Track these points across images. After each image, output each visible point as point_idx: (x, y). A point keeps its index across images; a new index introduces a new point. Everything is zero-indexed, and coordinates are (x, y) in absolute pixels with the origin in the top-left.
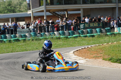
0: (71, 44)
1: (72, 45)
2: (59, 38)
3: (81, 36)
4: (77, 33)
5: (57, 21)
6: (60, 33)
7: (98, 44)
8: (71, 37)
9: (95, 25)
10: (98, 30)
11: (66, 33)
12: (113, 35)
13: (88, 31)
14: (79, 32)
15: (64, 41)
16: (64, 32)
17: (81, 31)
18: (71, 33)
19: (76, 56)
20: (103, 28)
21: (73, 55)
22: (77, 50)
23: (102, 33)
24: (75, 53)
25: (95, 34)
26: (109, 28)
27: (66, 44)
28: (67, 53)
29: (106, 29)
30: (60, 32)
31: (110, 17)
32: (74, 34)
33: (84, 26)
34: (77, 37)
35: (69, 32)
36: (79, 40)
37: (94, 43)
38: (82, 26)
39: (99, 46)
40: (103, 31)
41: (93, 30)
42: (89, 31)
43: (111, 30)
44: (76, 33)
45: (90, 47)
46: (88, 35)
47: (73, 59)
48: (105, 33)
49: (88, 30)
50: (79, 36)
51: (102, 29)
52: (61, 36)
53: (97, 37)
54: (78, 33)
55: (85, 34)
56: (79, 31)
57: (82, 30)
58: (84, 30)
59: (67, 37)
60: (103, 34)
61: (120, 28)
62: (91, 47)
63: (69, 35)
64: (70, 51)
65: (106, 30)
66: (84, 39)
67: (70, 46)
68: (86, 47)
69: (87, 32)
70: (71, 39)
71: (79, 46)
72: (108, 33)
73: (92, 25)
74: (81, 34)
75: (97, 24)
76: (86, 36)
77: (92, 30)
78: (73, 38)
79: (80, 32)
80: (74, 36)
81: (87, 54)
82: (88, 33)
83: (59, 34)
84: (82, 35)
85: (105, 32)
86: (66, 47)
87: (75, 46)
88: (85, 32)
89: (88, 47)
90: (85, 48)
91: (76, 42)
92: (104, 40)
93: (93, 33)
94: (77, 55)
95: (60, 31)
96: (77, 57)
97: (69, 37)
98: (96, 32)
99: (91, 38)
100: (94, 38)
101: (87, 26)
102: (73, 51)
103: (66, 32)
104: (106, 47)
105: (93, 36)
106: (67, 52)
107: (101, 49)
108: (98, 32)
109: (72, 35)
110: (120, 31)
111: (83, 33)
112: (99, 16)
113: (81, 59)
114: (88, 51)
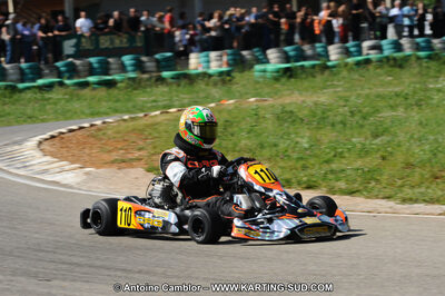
0: (29, 111)
1: (31, 118)
3: (67, 82)
4: (51, 71)
7: (128, 112)
8: (28, 88)
9: (117, 43)
10: (127, 60)
11: (11, 71)
12: (183, 82)
13: (90, 64)
14: (57, 68)
15: (4, 103)
16: (4, 69)
17: (66, 65)
18: (27, 71)
19: (48, 158)
21: (38, 154)
22: (53, 137)
23: (144, 72)
24: (46, 146)
25: (117, 77)
27: (9, 114)
28: (16, 147)
29: (157, 56)
32: (41, 76)
33: (77, 45)
34: (50, 87)
35: (21, 70)
36: (60, 96)
37: (116, 111)
38: (69, 46)
39: (132, 119)
40: (148, 64)
41: (111, 60)
42: (96, 65)
43: (178, 61)
44: (47, 71)
45: (98, 122)
46: (91, 79)
47: (37, 168)
48: (155, 74)
49: (93, 60)
50: (61, 84)
51: (144, 59)
53: (127, 88)
54: (55, 72)
55: (80, 77)
56: (58, 64)
57: (70, 60)
58: (78, 62)
59: (13, 89)
60: (146, 76)
61: (208, 56)
62: (104, 123)
63: (22, 81)
64: (25, 140)
65: (157, 61)
66: (77, 95)
67: (25, 121)
68: (86, 125)
69: (86, 68)
70: (29, 95)
71: (57, 119)
72: (166, 74)
73: (105, 42)
74: (67, 75)
75: (125, 40)
76: (86, 84)
77: (108, 63)
78: (37, 90)
79: (62, 69)
80: (40, 82)
81: (87, 151)
82: (92, 72)
84: (69, 78)
85: (154, 69)
86: (9, 124)
87: (43, 121)
88: (80, 68)
89: (92, 125)
90: (81, 128)
91: (48, 107)
92: (153, 98)
93: (112, 72)
94: (53, 155)
96: (53, 162)
97: (21, 86)
98: (123, 68)
99: (102, 92)
100: (114, 92)
101: (86, 44)
102: (38, 138)
103: (12, 68)
104: (157, 124)
105: (111, 84)
106: (15, 143)
107: (139, 132)
108: (129, 68)
109: (34, 80)
110: (209, 67)
111: (73, 71)
112: (132, 10)
113: (67, 168)
114: (92, 140)
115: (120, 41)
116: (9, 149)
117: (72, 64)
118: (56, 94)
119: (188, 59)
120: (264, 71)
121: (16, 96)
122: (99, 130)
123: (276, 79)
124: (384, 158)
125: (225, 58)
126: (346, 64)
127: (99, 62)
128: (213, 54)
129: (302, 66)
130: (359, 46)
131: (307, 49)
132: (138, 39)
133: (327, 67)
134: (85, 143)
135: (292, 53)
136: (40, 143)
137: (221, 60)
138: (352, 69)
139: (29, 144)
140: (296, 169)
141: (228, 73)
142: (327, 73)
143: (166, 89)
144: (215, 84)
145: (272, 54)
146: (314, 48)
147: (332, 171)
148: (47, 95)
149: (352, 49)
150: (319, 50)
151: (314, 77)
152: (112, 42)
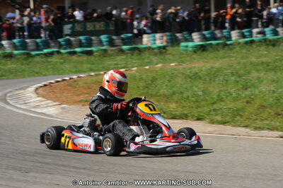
0: (36, 70)
1: (38, 74)
2: (10, 56)
3: (63, 51)
4: (56, 44)
5: (9, 15)
6: (14, 43)
8: (38, 55)
9: (98, 27)
10: (104, 38)
11: (30, 44)
12: (136, 52)
13: (80, 40)
14: (59, 42)
15: (22, 64)
16: (26, 43)
17: (65, 41)
18: (40, 44)
19: (40, 98)
20: (118, 34)
21: (34, 95)
22: (45, 85)
24: (39, 91)
25: (93, 49)
26: (130, 35)
28: (22, 91)
29: (123, 36)
30: (15, 41)
31: (132, 8)
32: (49, 47)
33: (72, 28)
34: (51, 54)
35: (37, 43)
36: (58, 60)
38: (67, 29)
39: (96, 75)
40: (117, 41)
41: (93, 38)
42: (84, 41)
43: (136, 39)
44: (53, 44)
45: (75, 77)
46: (78, 50)
47: (33, 104)
49: (82, 38)
50: (58, 52)
51: (114, 37)
52: (15, 52)
53: (99, 56)
56: (60, 40)
57: (68, 37)
58: (72, 39)
59: (29, 55)
60: (113, 48)
61: (154, 37)
62: (78, 77)
64: (28, 87)
65: (123, 39)
67: (34, 76)
68: (68, 78)
69: (78, 43)
70: (38, 59)
71: (54, 74)
72: (125, 47)
73: (90, 26)
74: (64, 47)
75: (102, 26)
76: (75, 53)
77: (91, 40)
78: (43, 56)
79: (63, 43)
80: (46, 51)
81: (65, 94)
82: (81, 45)
83: (12, 46)
84: (64, 49)
86: (24, 77)
87: (45, 75)
88: (74, 43)
89: (71, 79)
90: (64, 80)
91: (50, 67)
92: (115, 62)
94: (43, 97)
95: (15, 38)
96: (43, 101)
97: (33, 53)
99: (85, 58)
100: (91, 58)
101: (78, 28)
102: (36, 86)
103: (31, 42)
105: (90, 53)
108: (105, 43)
110: (154, 44)
111: (69, 44)
113: (51, 104)
114: (69, 87)
115: (100, 26)
116: (17, 92)
117: (68, 40)
118: (55, 59)
119: (142, 38)
120: (187, 47)
121: (30, 60)
122: (75, 81)
123: (195, 52)
124: (247, 102)
125: (165, 38)
126: (239, 43)
127: (86, 39)
128: (158, 35)
129: (211, 44)
130: (251, 32)
131: (218, 33)
132: (111, 25)
133: (226, 45)
134: (65, 90)
135: (208, 36)
136: (37, 89)
137: (162, 39)
138: (242, 46)
139: (30, 89)
140: (192, 107)
141: (164, 48)
142: (226, 48)
143: (124, 57)
144: (155, 54)
145: (195, 36)
146: (222, 33)
147: (214, 110)
148: (49, 59)
149: (246, 34)
150: (225, 34)
151: (218, 51)
152: (94, 26)
